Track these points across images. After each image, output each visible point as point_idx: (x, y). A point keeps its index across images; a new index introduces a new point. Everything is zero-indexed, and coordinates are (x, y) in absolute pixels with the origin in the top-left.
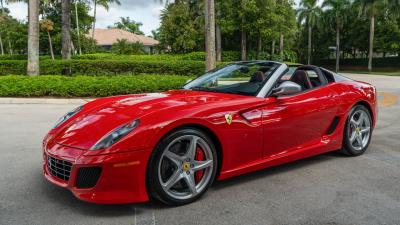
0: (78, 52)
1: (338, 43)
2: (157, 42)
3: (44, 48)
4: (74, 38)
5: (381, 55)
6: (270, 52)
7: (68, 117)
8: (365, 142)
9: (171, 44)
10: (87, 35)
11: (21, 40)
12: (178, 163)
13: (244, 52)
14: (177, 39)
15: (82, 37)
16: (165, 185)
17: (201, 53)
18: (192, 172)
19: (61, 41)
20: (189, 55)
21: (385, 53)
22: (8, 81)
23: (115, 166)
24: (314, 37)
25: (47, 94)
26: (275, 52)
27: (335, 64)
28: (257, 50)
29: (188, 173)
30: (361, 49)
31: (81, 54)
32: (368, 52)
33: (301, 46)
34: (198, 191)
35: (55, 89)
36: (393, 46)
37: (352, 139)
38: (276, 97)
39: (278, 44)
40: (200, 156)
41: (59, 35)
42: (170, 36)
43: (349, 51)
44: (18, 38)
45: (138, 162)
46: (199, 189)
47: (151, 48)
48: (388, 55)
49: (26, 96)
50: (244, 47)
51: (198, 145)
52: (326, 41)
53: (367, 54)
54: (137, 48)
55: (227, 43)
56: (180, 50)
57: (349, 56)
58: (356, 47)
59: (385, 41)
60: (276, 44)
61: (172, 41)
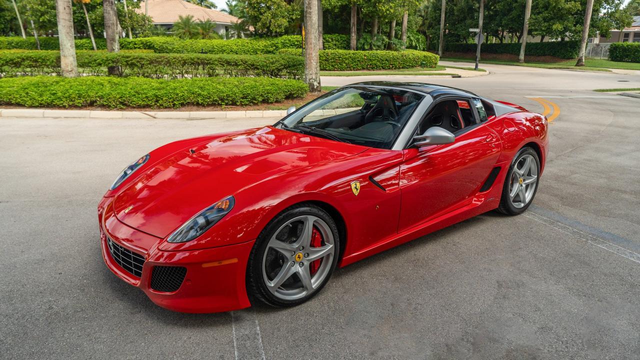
0: (127, 36)
1: (481, 23)
2: (235, 20)
3: (80, 28)
4: (120, 15)
5: (537, 40)
6: (389, 37)
7: (130, 172)
8: (528, 196)
9: (254, 25)
10: (137, 11)
11: (47, 17)
12: (287, 254)
13: (354, 36)
14: (263, 18)
15: (131, 13)
16: (271, 284)
17: (295, 38)
18: (307, 264)
19: (103, 18)
20: (279, 40)
21: (543, 37)
22: (37, 85)
23: (205, 266)
24: (449, 13)
25: (91, 105)
26: (396, 36)
27: (475, 51)
28: (371, 32)
29: (301, 264)
30: (512, 31)
31: (131, 38)
32: (522, 34)
33: (430, 26)
34: (314, 286)
35: (101, 97)
36: (554, 27)
37: (512, 195)
38: (418, 147)
39: (399, 24)
40: (318, 240)
41: (99, 11)
42: (252, 13)
43: (496, 34)
44: (43, 14)
45: (235, 260)
46: (315, 282)
47: (227, 28)
48: (547, 39)
49: (64, 107)
50: (354, 29)
51: (315, 227)
52: (465, 18)
53: (519, 38)
54: (208, 29)
55: (330, 22)
56: (267, 33)
57: (494, 40)
58: (505, 27)
59: (545, 20)
60: (397, 24)
61: (255, 20)
